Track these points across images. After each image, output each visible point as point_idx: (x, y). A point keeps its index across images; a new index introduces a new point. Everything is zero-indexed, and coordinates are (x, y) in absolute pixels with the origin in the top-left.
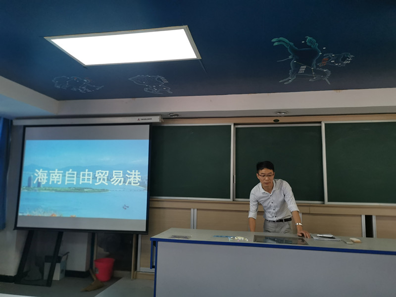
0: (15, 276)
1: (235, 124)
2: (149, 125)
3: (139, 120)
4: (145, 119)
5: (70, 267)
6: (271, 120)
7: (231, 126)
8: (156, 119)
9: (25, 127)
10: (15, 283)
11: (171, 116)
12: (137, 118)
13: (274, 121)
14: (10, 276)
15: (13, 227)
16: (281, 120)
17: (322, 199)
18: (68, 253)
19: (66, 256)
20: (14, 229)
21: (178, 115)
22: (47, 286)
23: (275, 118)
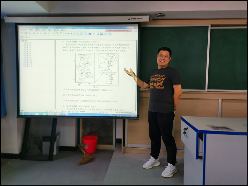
0: (19, 154)
1: (212, 26)
2: (137, 25)
3: (129, 19)
5: (62, 144)
7: (208, 27)
9: (17, 25)
10: (21, 159)
11: (158, 16)
12: (128, 17)
14: (15, 154)
15: (16, 116)
18: (60, 133)
19: (59, 135)
20: (17, 117)
22: (49, 161)
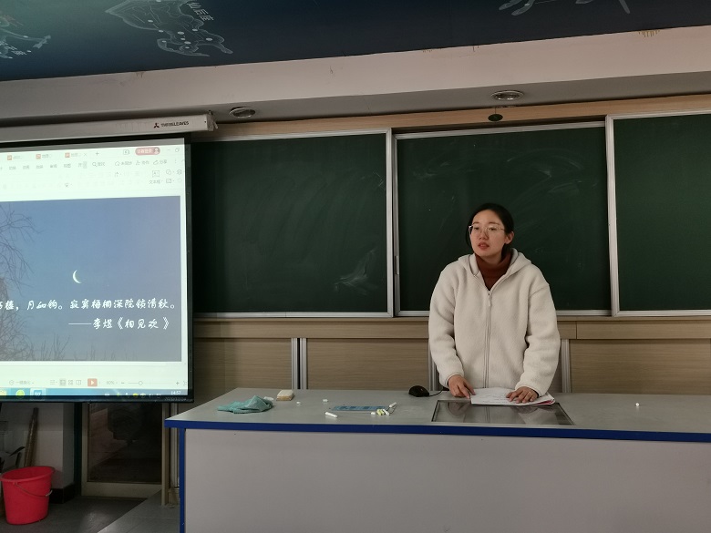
1: (395, 131)
2: (183, 139)
4: (171, 124)
6: (483, 117)
7: (384, 135)
8: (199, 124)
11: (235, 114)
12: (153, 121)
13: (490, 118)
16: (508, 116)
17: (607, 305)
21: (253, 112)
23: (492, 112)
